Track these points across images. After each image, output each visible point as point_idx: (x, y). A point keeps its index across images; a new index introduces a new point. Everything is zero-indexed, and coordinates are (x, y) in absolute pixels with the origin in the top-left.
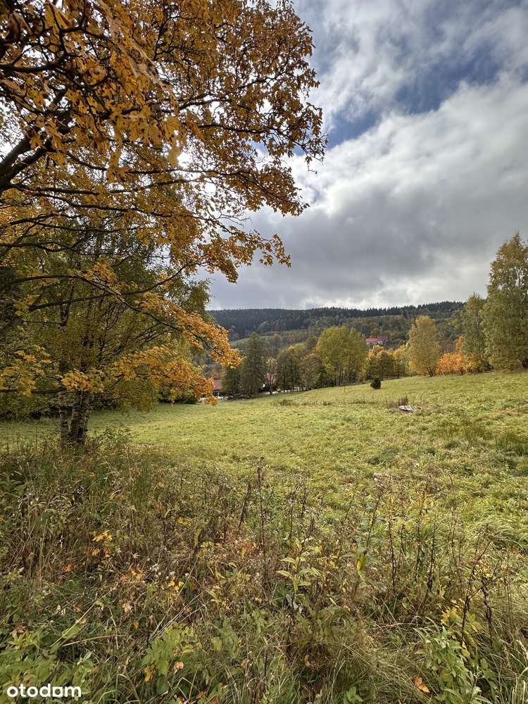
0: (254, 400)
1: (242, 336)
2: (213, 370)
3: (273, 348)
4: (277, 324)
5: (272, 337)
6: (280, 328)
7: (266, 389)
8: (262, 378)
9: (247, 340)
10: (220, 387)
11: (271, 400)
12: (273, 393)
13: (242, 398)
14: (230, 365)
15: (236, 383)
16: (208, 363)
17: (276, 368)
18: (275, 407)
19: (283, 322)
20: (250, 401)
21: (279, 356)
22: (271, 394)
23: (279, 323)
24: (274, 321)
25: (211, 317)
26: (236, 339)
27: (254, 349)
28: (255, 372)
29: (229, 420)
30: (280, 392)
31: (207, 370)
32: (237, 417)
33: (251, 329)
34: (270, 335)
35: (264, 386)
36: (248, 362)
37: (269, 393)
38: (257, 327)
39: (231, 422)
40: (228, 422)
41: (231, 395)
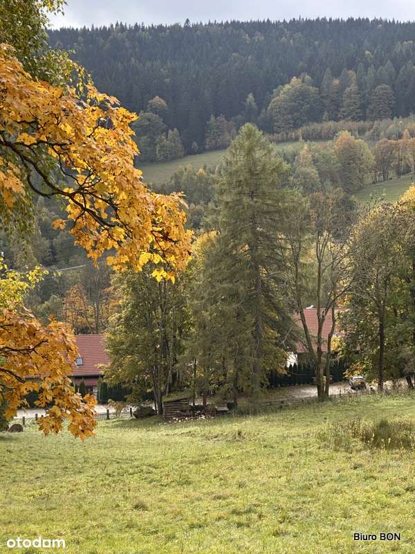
0: (248, 425)
1: (196, 143)
2: (72, 291)
3: (334, 193)
4: (353, 87)
5: (330, 148)
6: (363, 107)
7: (301, 376)
8: (282, 326)
9: (218, 159)
10: (102, 366)
11: (323, 423)
12: (334, 391)
13: (193, 413)
14: (151, 265)
15: (168, 346)
16: (49, 260)
17: (344, 283)
18: (341, 455)
19: (378, 81)
20: (230, 427)
21: (357, 231)
22: (323, 396)
23: (360, 85)
24: (336, 74)
25: (64, 61)
26: (171, 158)
27: (246, 200)
28: (250, 300)
29: (140, 506)
30: (361, 387)
31: (46, 289)
32: (174, 496)
33: (235, 111)
34: (318, 137)
35: (292, 360)
36: (219, 257)
37: (313, 392)
38: (262, 102)
39: (147, 516)
40: (134, 515)
41: (151, 397)
